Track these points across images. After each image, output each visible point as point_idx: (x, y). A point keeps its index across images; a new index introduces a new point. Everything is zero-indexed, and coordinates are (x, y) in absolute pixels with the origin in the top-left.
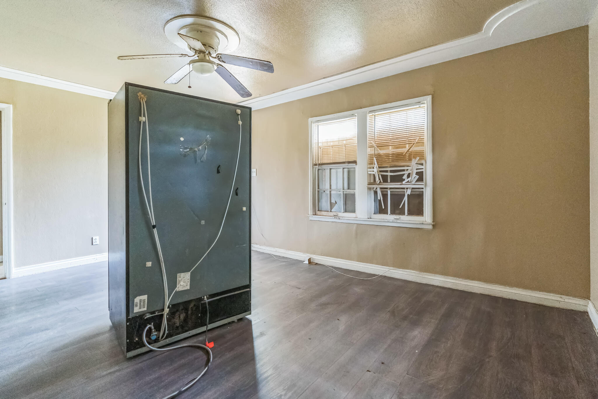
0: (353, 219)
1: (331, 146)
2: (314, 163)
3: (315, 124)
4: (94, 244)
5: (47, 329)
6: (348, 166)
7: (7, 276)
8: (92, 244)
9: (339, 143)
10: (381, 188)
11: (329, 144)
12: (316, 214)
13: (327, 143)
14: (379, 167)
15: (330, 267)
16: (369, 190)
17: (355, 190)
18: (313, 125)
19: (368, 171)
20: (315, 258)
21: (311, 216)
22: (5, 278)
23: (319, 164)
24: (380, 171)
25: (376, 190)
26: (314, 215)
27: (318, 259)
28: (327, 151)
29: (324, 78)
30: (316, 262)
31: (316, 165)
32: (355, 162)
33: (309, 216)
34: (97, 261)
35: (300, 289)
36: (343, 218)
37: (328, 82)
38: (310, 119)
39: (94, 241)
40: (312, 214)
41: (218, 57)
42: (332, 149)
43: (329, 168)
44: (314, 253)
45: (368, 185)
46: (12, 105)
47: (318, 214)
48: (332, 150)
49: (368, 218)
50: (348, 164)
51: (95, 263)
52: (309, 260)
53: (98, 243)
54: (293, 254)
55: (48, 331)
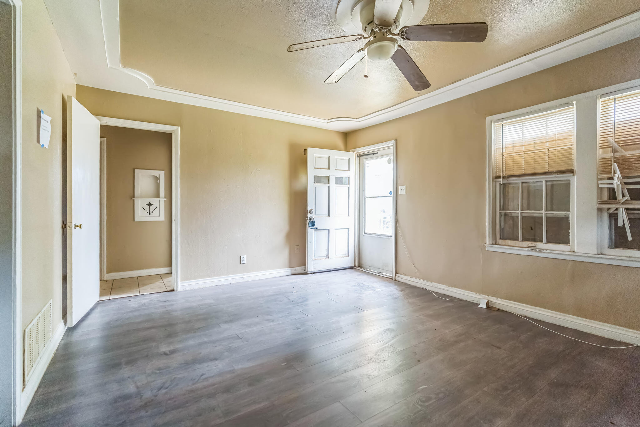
0: (567, 253)
1: (522, 151)
2: (495, 175)
3: (495, 124)
4: (242, 263)
5: (216, 359)
6: (556, 177)
7: (175, 289)
8: (241, 263)
9: (534, 146)
10: (627, 209)
11: (517, 149)
12: (497, 243)
13: (513, 149)
14: (624, 178)
15: (523, 316)
16: (599, 213)
17: (569, 211)
18: (494, 126)
19: (598, 184)
20: (494, 301)
21: (489, 245)
22: (173, 291)
23: (504, 177)
24: (626, 183)
25: (615, 212)
26: (494, 244)
27: (501, 303)
28: (513, 159)
29: (525, 55)
30: (497, 307)
31: (497, 178)
32: (571, 172)
33: (485, 245)
34: (244, 281)
35: (500, 348)
36: (548, 251)
37: (530, 61)
38: (488, 119)
39: (242, 260)
40: (491, 243)
41: (402, 32)
42: (523, 155)
43: (520, 182)
44: (494, 296)
45: (600, 204)
46: (179, 127)
47: (500, 243)
48: (524, 157)
49: (598, 254)
50: (557, 174)
51: (243, 282)
52: (487, 304)
53: (245, 262)
54: (460, 292)
55: (217, 362)
